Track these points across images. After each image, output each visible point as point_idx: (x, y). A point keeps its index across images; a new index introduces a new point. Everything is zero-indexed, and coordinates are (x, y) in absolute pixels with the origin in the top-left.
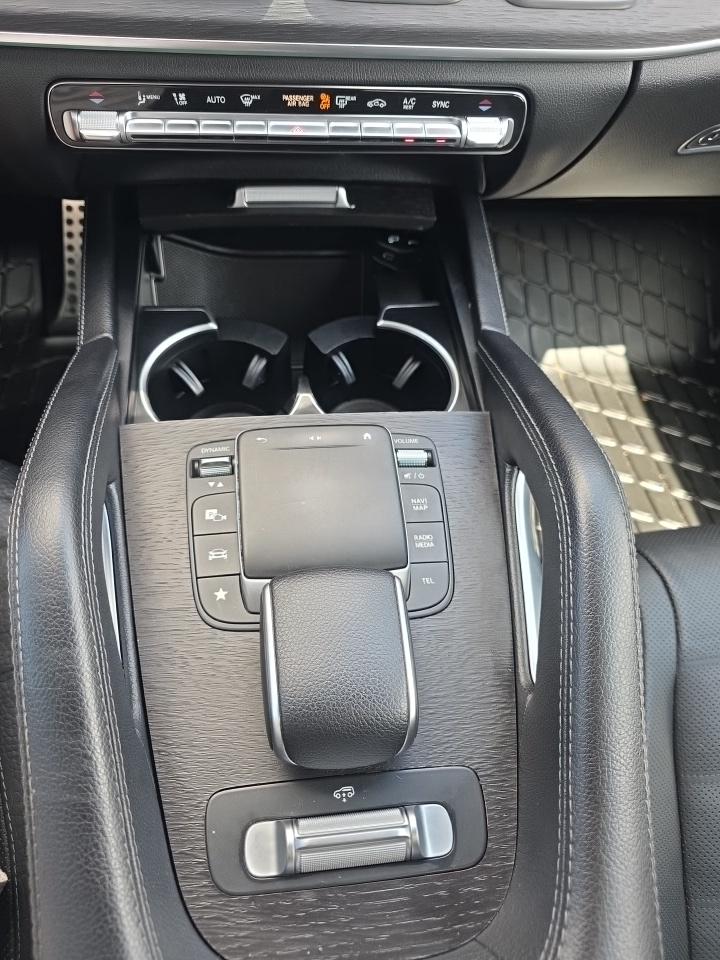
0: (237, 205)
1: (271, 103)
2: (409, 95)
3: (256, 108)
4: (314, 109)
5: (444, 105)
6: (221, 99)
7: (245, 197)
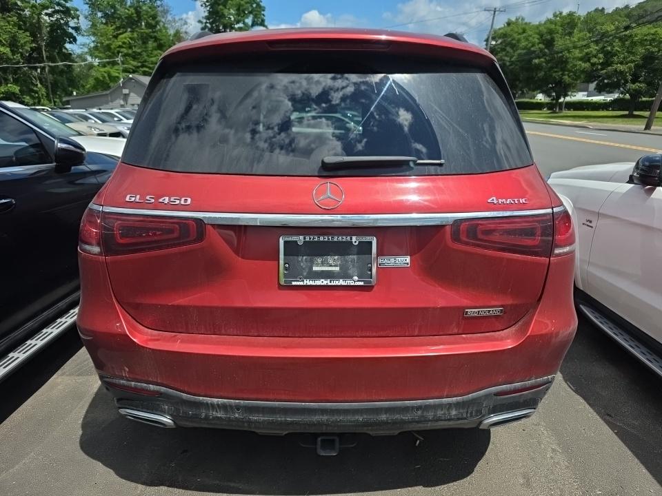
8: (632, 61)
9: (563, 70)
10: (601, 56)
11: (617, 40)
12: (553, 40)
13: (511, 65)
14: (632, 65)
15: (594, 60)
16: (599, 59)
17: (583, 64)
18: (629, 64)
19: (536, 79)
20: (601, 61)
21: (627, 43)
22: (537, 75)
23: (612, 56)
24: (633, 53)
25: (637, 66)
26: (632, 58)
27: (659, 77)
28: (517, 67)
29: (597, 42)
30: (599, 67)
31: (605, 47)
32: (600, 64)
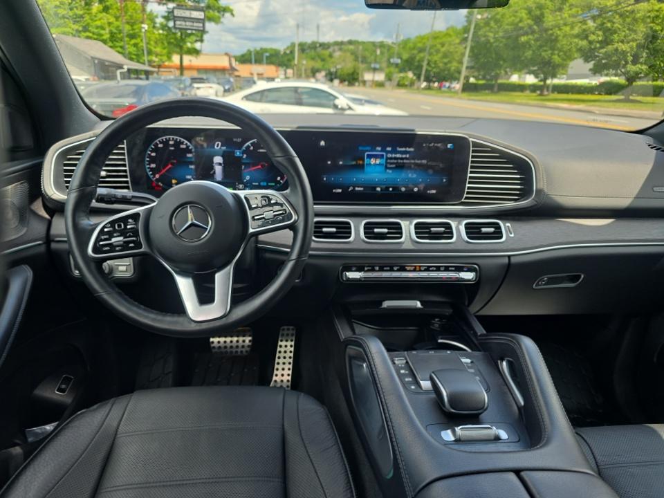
0: (383, 307)
1: (402, 269)
2: (442, 266)
3: (398, 270)
4: (415, 270)
5: (453, 269)
6: (388, 268)
7: (386, 304)
8: (634, 40)
9: (553, 49)
10: (600, 33)
11: (617, 17)
12: (542, 15)
13: (494, 42)
14: (634, 44)
15: (592, 37)
16: (598, 36)
17: (580, 42)
18: (631, 43)
19: (523, 58)
20: (600, 39)
21: (628, 20)
22: (524, 53)
23: (611, 34)
24: (635, 32)
25: (639, 46)
26: (633, 36)
27: (661, 59)
28: (501, 45)
29: (594, 18)
30: (598, 45)
31: (604, 23)
32: (598, 42)
